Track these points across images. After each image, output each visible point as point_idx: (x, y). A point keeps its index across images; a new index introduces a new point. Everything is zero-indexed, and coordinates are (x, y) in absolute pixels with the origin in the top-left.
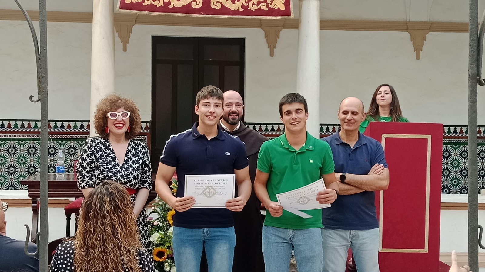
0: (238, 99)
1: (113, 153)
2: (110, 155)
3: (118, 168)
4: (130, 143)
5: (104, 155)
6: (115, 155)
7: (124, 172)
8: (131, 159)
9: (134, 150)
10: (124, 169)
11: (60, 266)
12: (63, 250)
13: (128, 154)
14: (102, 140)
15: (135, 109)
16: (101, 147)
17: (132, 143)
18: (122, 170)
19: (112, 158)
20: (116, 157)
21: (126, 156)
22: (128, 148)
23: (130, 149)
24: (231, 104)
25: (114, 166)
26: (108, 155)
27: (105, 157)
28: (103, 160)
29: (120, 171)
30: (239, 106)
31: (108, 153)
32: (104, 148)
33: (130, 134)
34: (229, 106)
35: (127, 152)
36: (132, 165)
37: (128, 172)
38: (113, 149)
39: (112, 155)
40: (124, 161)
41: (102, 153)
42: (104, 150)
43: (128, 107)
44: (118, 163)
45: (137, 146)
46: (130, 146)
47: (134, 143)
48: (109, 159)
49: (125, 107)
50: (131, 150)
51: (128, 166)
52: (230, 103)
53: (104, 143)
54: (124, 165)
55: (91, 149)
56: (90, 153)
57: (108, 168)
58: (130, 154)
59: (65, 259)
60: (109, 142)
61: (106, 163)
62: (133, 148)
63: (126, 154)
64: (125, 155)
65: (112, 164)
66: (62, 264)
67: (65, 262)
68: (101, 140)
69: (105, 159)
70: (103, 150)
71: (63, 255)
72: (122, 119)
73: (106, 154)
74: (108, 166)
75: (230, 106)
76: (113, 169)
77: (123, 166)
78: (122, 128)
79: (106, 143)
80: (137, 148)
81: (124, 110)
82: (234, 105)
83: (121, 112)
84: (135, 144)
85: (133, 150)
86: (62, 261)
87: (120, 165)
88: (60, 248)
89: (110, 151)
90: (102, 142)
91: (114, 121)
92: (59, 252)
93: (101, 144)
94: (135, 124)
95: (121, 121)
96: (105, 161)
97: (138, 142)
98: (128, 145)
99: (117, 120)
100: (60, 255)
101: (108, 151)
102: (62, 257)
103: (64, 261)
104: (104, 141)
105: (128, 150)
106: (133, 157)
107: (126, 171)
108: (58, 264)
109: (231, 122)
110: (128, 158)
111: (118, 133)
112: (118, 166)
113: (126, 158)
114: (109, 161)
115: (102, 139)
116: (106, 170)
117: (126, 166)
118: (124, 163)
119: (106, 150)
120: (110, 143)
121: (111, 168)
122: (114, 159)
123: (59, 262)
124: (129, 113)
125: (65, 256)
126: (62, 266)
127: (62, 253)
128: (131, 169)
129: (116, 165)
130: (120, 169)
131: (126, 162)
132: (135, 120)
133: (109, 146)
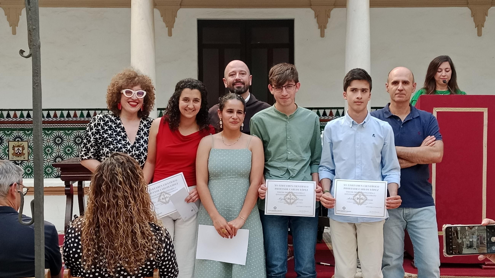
0: (242, 67)
1: (124, 132)
2: (121, 133)
3: (129, 147)
4: (143, 121)
5: (114, 134)
6: (125, 134)
7: (135, 152)
8: (143, 138)
9: (147, 129)
10: (135, 148)
11: (72, 245)
12: (74, 228)
13: (139, 133)
14: (113, 118)
15: (151, 89)
16: (111, 125)
17: (144, 121)
18: (132, 150)
19: (122, 136)
20: (126, 135)
21: (138, 134)
22: (140, 126)
23: (142, 127)
24: (235, 73)
25: (124, 146)
26: (118, 134)
27: (114, 136)
28: (113, 139)
29: (131, 150)
30: (243, 74)
31: (118, 131)
32: (114, 126)
33: (143, 113)
34: (232, 75)
35: (138, 130)
36: (144, 144)
37: (139, 152)
38: (123, 127)
39: (123, 134)
40: (136, 140)
41: (112, 132)
42: (114, 128)
43: (145, 86)
44: (128, 142)
45: (149, 125)
46: (142, 124)
47: (146, 121)
48: (119, 138)
49: (141, 85)
50: (144, 128)
51: (139, 145)
52: (233, 72)
53: (114, 121)
54: (136, 144)
55: (98, 127)
56: (95, 132)
57: (117, 147)
58: (142, 133)
59: (76, 237)
60: (120, 119)
61: (115, 142)
62: (145, 126)
63: (138, 132)
64: (136, 133)
65: (122, 143)
66: (74, 242)
67: (77, 240)
68: (111, 118)
69: (115, 138)
70: (112, 128)
71: (74, 233)
72: (138, 98)
73: (116, 132)
74: (117, 146)
75: (234, 76)
76: (122, 149)
77: (134, 145)
78: (135, 106)
79: (117, 121)
80: (149, 126)
81: (140, 89)
82: (238, 74)
83: (137, 90)
84: (148, 122)
85: (145, 128)
86: (73, 240)
87: (130, 144)
88: (71, 226)
89: (121, 129)
90: (113, 119)
91: (128, 98)
92: (69, 231)
93: (111, 122)
94: (148, 103)
95: (136, 100)
96: (115, 140)
97: (150, 120)
98: (140, 123)
99: (132, 98)
100: (71, 233)
101: (119, 130)
102: (73, 235)
103: (75, 240)
104: (115, 119)
105: (140, 129)
106: (145, 136)
107: (137, 151)
108: (70, 244)
109: (237, 91)
110: (139, 137)
111: (131, 111)
112: (129, 145)
113: (138, 136)
114: (118, 140)
115: (113, 116)
116: (115, 150)
117: (137, 145)
118: (135, 142)
119: (116, 129)
120: (121, 121)
121: (120, 147)
122: (124, 138)
123: (70, 241)
124: (145, 93)
125: (76, 234)
126: (73, 245)
127: (73, 232)
128: (142, 149)
129: (126, 144)
130: (130, 148)
131: (138, 140)
132: (149, 99)
133: (120, 124)
